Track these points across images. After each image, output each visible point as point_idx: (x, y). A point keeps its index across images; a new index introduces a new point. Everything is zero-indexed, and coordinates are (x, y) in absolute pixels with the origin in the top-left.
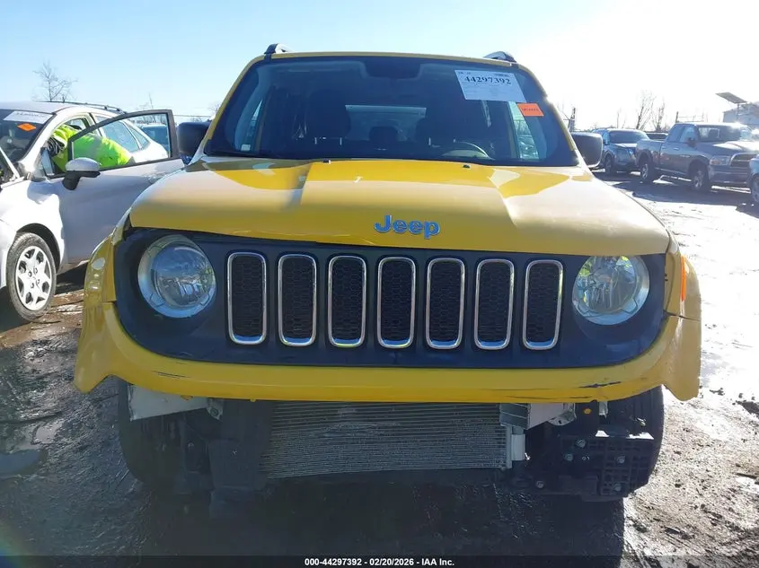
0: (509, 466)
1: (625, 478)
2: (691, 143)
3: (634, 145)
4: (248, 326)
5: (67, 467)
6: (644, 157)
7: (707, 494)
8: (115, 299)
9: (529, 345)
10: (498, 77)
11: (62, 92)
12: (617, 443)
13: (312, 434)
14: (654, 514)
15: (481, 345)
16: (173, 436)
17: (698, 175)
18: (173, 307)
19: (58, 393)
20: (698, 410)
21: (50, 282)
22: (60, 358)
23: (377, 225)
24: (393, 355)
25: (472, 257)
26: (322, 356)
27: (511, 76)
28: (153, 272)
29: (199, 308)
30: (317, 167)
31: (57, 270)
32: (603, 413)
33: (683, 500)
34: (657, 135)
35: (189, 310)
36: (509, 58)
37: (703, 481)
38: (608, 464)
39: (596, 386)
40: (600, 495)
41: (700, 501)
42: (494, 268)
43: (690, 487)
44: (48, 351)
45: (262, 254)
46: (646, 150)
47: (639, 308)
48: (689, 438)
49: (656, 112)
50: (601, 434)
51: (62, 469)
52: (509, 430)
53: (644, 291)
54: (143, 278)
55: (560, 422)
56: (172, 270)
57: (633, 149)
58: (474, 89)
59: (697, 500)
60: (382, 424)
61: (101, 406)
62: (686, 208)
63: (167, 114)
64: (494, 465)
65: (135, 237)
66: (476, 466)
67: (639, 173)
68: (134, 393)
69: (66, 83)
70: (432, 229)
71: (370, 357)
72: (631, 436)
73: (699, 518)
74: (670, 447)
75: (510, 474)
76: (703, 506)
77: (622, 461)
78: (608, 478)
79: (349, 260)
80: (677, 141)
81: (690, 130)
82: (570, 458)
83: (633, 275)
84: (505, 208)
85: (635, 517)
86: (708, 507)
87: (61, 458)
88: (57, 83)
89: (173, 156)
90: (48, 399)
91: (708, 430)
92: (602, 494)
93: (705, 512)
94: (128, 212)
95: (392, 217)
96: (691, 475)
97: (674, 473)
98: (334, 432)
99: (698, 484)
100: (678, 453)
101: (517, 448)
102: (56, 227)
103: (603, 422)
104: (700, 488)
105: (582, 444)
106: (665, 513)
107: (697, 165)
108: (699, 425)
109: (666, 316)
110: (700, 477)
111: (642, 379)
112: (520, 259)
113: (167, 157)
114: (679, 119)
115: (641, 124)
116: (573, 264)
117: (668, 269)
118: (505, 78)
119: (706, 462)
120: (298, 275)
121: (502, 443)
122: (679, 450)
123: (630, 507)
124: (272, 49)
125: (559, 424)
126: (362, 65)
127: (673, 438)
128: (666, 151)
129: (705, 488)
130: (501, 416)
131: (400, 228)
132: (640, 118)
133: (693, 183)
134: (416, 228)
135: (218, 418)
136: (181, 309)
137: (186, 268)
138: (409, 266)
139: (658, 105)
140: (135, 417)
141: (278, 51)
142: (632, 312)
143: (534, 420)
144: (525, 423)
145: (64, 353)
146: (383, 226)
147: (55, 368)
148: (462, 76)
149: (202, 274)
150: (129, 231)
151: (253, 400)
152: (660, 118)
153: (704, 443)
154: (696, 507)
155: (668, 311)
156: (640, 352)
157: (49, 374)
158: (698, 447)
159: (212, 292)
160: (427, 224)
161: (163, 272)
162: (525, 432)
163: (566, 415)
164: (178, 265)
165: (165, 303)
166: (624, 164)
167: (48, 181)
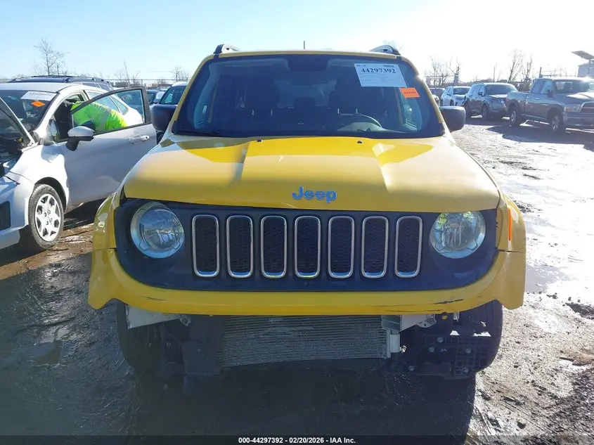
0: (389, 356)
1: (471, 364)
2: (550, 95)
3: (505, 96)
4: (207, 265)
5: (82, 358)
6: (513, 105)
7: (536, 373)
8: (115, 246)
9: (400, 275)
10: (386, 68)
11: (57, 61)
12: (466, 339)
13: (252, 336)
14: (497, 387)
15: (366, 275)
16: (155, 336)
17: (555, 120)
18: (156, 251)
19: (71, 303)
20: (537, 310)
21: (59, 219)
22: (70, 277)
23: (294, 194)
24: (306, 283)
25: (359, 215)
26: (257, 285)
27: (396, 67)
28: (140, 225)
29: (173, 252)
30: (253, 145)
31: (64, 209)
32: (456, 318)
33: (519, 377)
34: (523, 87)
35: (167, 253)
36: (395, 52)
37: (534, 363)
38: (459, 354)
39: (445, 302)
40: (453, 375)
41: (531, 378)
42: (375, 223)
43: (525, 367)
44: (61, 272)
45: (216, 216)
46: (514, 100)
47: (479, 246)
48: (527, 331)
49: (525, 67)
50: (454, 333)
51: (78, 359)
52: (388, 332)
53: (482, 236)
54: (134, 233)
55: (425, 325)
56: (154, 225)
57: (504, 99)
58: (369, 78)
59: (530, 377)
60: (299, 328)
61: (102, 313)
62: (544, 147)
63: (141, 90)
64: (379, 356)
65: (127, 204)
66: (366, 356)
67: (508, 118)
68: (130, 311)
69: (59, 55)
70: (331, 196)
71: (291, 285)
72: (475, 335)
73: (530, 390)
74: (513, 339)
75: (390, 361)
76: (533, 381)
77: (469, 352)
78: (459, 364)
79: (274, 219)
80: (539, 93)
81: (549, 83)
82: (432, 350)
83: (474, 225)
84: (383, 178)
85: (483, 390)
86: (537, 382)
87: (76, 351)
88: (52, 55)
89: (147, 122)
90: (64, 308)
91: (542, 325)
92: (455, 374)
93: (534, 386)
94: (122, 184)
95: (304, 188)
96: (526, 359)
97: (514, 358)
98: (267, 334)
99: (530, 365)
100: (518, 343)
101: (394, 344)
102: (62, 179)
103: (456, 325)
104: (532, 369)
105: (440, 340)
106: (506, 387)
107: (555, 112)
108: (537, 322)
109: (497, 251)
110: (533, 361)
111: (478, 297)
112: (392, 216)
113: (142, 122)
114: (542, 73)
115: (513, 76)
116: (430, 218)
117: (498, 220)
118: (391, 68)
119: (538, 350)
120: (240, 229)
121: (384, 340)
122: (519, 340)
123: (480, 382)
124: (219, 49)
125: (424, 327)
126: (286, 62)
127: (517, 332)
128: (529, 100)
129: (536, 368)
130: (382, 322)
131: (310, 195)
132: (512, 71)
133: (551, 126)
134: (321, 195)
135: (187, 325)
136: (161, 251)
137: (164, 222)
138: (317, 222)
139: (526, 60)
140: (131, 327)
141: (224, 51)
142: (473, 250)
143: (405, 325)
144: (398, 327)
145: (73, 273)
146: (297, 195)
147: (67, 285)
148: (359, 67)
149: (175, 226)
150: (123, 200)
151: (211, 315)
152: (528, 71)
153: (538, 335)
154: (528, 382)
155: (499, 248)
156: (477, 277)
157: (63, 289)
158: (534, 338)
159: (182, 241)
160: (329, 193)
161: (147, 226)
162: (400, 333)
163: (429, 320)
164: (158, 221)
165: (150, 248)
166: (498, 111)
167: (55, 145)
